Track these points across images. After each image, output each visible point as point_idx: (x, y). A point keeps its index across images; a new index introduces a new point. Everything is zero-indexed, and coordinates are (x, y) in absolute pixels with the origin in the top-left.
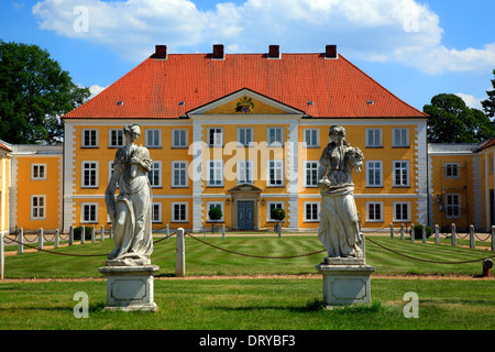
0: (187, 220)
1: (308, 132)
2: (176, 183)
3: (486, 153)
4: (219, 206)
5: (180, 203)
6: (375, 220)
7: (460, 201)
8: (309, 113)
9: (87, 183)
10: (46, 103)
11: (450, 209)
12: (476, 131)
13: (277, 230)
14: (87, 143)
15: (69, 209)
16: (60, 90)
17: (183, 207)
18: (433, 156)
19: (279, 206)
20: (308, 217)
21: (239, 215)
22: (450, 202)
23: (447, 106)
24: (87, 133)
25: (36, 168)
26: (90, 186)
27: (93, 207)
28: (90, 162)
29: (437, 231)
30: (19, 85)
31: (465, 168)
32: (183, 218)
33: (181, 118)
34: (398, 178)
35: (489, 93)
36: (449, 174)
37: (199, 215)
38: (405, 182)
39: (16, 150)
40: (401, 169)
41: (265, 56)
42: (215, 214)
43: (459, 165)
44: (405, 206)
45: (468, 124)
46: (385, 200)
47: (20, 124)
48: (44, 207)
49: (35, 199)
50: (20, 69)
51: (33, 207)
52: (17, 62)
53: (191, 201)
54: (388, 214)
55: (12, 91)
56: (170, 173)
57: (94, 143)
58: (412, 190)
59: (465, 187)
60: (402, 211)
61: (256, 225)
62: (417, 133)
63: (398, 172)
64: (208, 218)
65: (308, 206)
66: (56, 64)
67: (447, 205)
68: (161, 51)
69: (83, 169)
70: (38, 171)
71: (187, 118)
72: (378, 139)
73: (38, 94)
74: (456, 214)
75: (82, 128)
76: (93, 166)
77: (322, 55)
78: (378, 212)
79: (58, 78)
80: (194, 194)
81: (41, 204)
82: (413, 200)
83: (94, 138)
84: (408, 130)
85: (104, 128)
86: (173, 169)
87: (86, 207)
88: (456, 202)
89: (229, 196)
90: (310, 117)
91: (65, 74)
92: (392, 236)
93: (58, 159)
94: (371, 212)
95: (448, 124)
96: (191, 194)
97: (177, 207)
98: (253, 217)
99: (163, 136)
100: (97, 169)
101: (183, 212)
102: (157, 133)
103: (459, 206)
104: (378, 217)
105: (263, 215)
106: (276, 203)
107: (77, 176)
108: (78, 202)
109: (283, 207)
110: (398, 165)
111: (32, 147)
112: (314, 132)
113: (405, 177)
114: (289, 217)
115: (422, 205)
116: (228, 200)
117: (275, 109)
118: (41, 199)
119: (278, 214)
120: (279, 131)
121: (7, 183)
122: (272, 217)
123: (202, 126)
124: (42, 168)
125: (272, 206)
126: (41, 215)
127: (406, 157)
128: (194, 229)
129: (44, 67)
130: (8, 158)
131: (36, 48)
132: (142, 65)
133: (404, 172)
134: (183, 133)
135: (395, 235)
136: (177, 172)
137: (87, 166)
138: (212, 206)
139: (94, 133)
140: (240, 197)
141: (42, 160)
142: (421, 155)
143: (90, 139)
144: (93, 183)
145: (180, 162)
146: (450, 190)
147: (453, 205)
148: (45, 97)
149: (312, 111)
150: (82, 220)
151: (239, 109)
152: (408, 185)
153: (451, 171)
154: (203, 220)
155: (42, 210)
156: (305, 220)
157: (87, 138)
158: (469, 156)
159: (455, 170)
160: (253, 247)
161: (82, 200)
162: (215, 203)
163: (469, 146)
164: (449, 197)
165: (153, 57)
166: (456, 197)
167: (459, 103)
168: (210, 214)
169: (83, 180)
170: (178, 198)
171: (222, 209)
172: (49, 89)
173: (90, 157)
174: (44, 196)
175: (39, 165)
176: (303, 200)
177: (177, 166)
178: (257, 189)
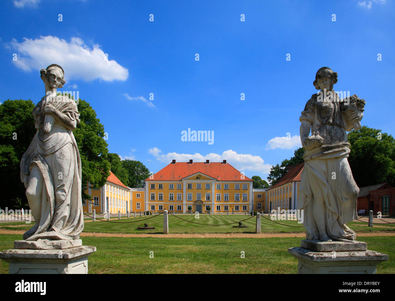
0: (181, 210)
1: (218, 185)
2: (178, 199)
3: (270, 191)
4: (191, 206)
5: (179, 205)
6: (237, 210)
7: (261, 205)
8: (218, 179)
9: (152, 199)
10: (142, 177)
11: (258, 207)
12: (264, 186)
13: (209, 213)
14: (152, 188)
15: (147, 206)
16: (146, 173)
17: (180, 206)
18: (254, 192)
19: (209, 206)
20: (217, 209)
21: (197, 209)
22: (258, 205)
23: (256, 179)
24: (152, 185)
25: (137, 195)
26: (153, 200)
27: (154, 206)
28: (153, 193)
29: (263, 213)
30: (134, 172)
31: (263, 195)
32: (180, 209)
33: (180, 181)
34: (244, 198)
35: (269, 175)
36: (259, 197)
37: (185, 209)
38: (246, 199)
39: (132, 189)
40: (245, 196)
41: (205, 163)
42: (190, 208)
43: (261, 195)
44: (246, 206)
45: (262, 184)
46: (240, 204)
47: (134, 183)
48: (140, 206)
49: (138, 203)
50: (134, 167)
51: (137, 205)
52: (134, 166)
53: (183, 205)
54: (241, 209)
55: (132, 174)
56: (176, 196)
57: (154, 188)
58: (248, 202)
59: (263, 201)
60: (245, 208)
61: (202, 211)
62: (250, 185)
63: (244, 196)
64: (188, 210)
65: (217, 206)
66: (144, 166)
67: (258, 206)
68: (174, 161)
69: (151, 195)
70: (138, 195)
71: (182, 181)
72: (238, 187)
73: (140, 175)
74: (260, 208)
75: (150, 183)
76: (154, 194)
77: (222, 163)
78: (238, 208)
79: (145, 170)
80: (184, 203)
81: (139, 205)
82: (248, 205)
83: (154, 186)
84: (247, 185)
85: (157, 183)
86: (177, 195)
87: (152, 206)
88: (260, 205)
89: (194, 203)
90: (218, 181)
91: (147, 169)
92: (245, 215)
93: (144, 192)
94: (236, 208)
95: (256, 184)
96: (183, 202)
97: (178, 206)
98: (201, 209)
99: (174, 186)
100: (155, 195)
101: (180, 208)
102: (172, 185)
103: (261, 206)
104: (238, 209)
105: (204, 209)
106: (208, 205)
107: (149, 197)
108: (150, 204)
109: (210, 207)
110: (244, 195)
111: (136, 189)
112: (220, 185)
113: (246, 198)
114: (212, 209)
115: (251, 207)
116: (194, 204)
117: (208, 178)
118: (139, 203)
119: (208, 208)
120: (209, 185)
121: (129, 199)
122: (207, 209)
123: (186, 183)
124: (139, 195)
125: (207, 206)
126: (139, 208)
127: (247, 192)
128: (184, 213)
129: (141, 167)
130: (130, 192)
131: (139, 162)
132: (168, 165)
133: (246, 196)
134: (180, 185)
135: (246, 214)
136: (178, 196)
137: (152, 194)
138: (189, 206)
139: (154, 185)
140: (197, 204)
141: (139, 192)
142: (251, 191)
143: (153, 186)
144: (154, 199)
145: (179, 193)
146: (259, 202)
147: (259, 206)
148: (141, 176)
149: (219, 179)
150: (151, 210)
151: (197, 178)
152: (247, 200)
153: (259, 196)
154: (186, 210)
155: (139, 206)
156: (216, 210)
157: (152, 186)
158: (265, 192)
159: (260, 196)
160: (202, 218)
161: (151, 204)
162: (190, 205)
163: (264, 189)
164: (258, 204)
165: (171, 163)
166: (260, 204)
167: (259, 178)
168: (188, 208)
169: (151, 198)
170: (179, 204)
171: (192, 207)
172: (143, 173)
173: (153, 192)
174: (140, 203)
175: (138, 194)
176: (216, 204)
177: (178, 194)
178: (202, 201)
